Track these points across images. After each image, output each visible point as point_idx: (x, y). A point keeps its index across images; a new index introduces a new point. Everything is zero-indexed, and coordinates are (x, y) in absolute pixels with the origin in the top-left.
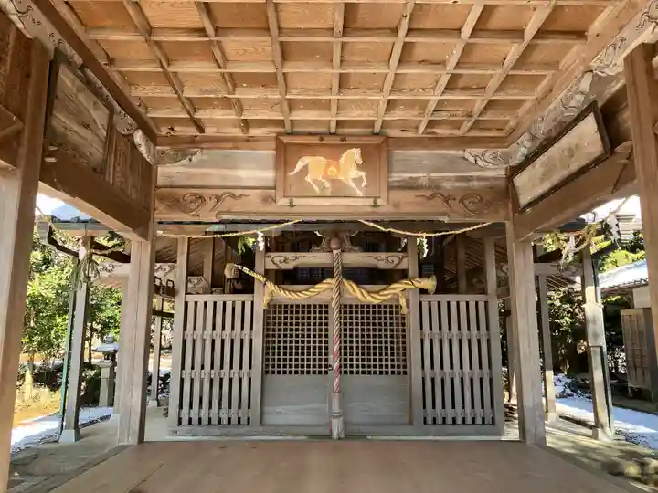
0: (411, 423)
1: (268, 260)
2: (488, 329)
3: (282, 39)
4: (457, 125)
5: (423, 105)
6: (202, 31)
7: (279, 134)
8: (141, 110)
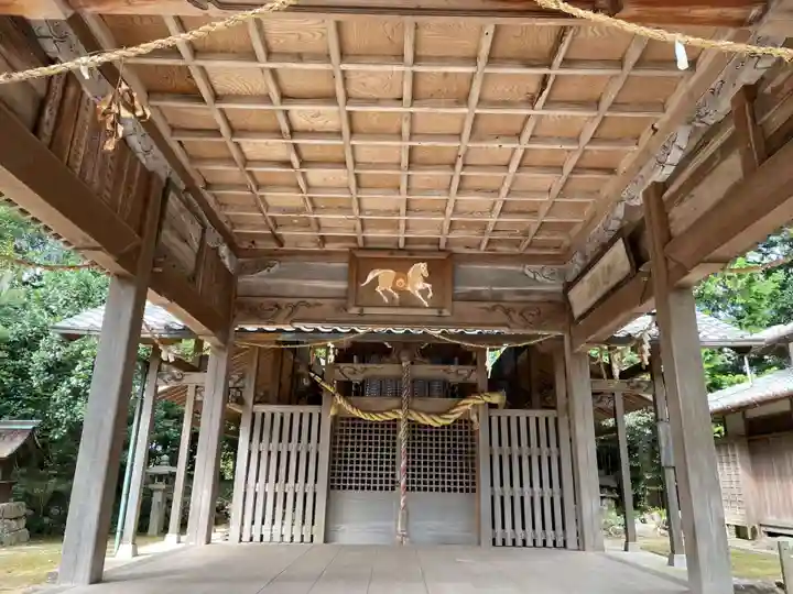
0: (479, 543)
1: (337, 371)
2: (558, 446)
3: (356, 171)
4: (517, 244)
5: (484, 226)
6: (288, 164)
7: (351, 249)
8: (228, 226)
